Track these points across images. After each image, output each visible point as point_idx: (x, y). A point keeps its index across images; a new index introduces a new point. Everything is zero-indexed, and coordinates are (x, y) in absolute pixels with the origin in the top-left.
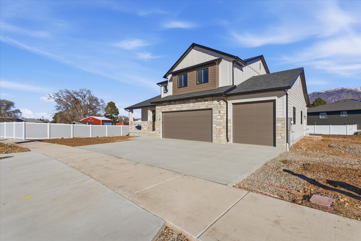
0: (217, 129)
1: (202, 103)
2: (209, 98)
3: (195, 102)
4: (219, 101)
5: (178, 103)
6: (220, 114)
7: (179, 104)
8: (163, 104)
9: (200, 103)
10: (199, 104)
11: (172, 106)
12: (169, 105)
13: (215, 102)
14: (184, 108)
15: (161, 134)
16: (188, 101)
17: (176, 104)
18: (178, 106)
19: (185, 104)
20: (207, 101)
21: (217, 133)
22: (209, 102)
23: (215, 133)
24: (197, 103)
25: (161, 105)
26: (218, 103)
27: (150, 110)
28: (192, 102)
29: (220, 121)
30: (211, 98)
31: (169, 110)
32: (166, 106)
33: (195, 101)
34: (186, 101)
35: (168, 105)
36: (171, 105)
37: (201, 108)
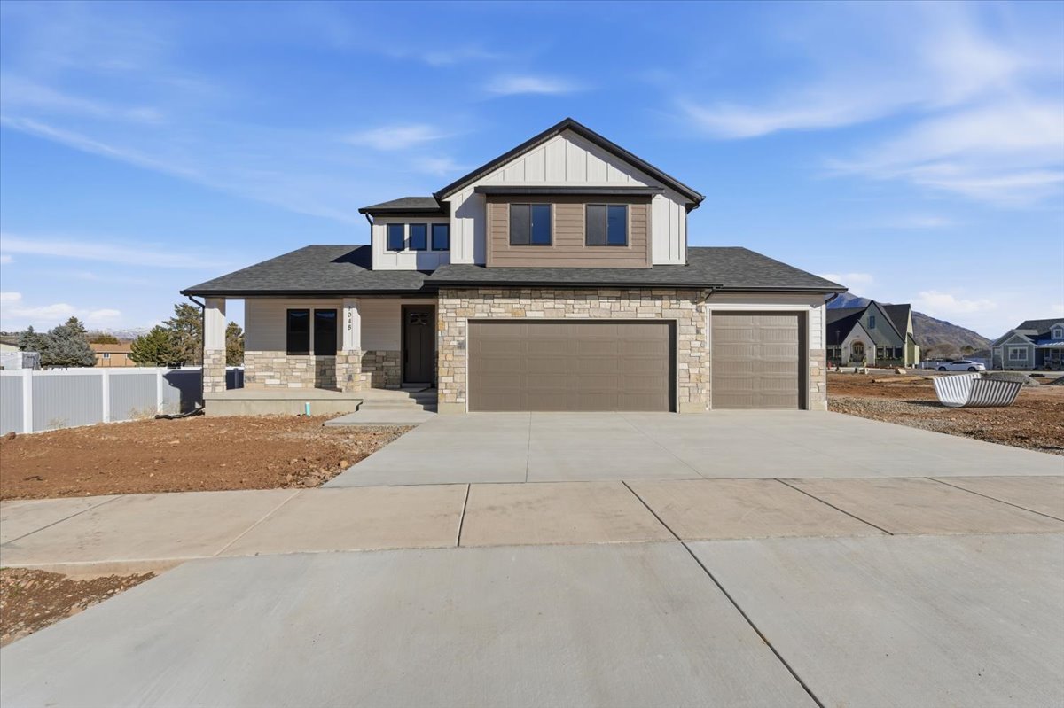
0: (692, 376)
1: (644, 303)
2: (666, 292)
3: (619, 298)
4: (696, 303)
5: (552, 296)
6: (699, 335)
7: (555, 298)
8: (480, 292)
9: (635, 304)
10: (631, 304)
11: (523, 301)
12: (509, 297)
13: (686, 304)
14: (576, 311)
15: (464, 399)
16: (591, 292)
17: (541, 298)
18: (549, 304)
19: (583, 302)
20: (661, 298)
21: (689, 385)
22: (667, 303)
23: (686, 385)
24: (625, 302)
25: (468, 292)
26: (694, 306)
27: (355, 311)
28: (608, 298)
29: (699, 354)
30: (673, 293)
31: (509, 316)
32: (496, 301)
33: (618, 293)
34: (585, 292)
35: (503, 297)
36: (519, 297)
37: (640, 316)
